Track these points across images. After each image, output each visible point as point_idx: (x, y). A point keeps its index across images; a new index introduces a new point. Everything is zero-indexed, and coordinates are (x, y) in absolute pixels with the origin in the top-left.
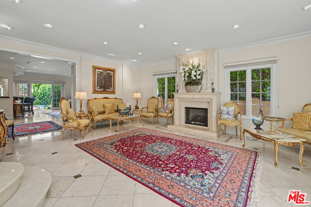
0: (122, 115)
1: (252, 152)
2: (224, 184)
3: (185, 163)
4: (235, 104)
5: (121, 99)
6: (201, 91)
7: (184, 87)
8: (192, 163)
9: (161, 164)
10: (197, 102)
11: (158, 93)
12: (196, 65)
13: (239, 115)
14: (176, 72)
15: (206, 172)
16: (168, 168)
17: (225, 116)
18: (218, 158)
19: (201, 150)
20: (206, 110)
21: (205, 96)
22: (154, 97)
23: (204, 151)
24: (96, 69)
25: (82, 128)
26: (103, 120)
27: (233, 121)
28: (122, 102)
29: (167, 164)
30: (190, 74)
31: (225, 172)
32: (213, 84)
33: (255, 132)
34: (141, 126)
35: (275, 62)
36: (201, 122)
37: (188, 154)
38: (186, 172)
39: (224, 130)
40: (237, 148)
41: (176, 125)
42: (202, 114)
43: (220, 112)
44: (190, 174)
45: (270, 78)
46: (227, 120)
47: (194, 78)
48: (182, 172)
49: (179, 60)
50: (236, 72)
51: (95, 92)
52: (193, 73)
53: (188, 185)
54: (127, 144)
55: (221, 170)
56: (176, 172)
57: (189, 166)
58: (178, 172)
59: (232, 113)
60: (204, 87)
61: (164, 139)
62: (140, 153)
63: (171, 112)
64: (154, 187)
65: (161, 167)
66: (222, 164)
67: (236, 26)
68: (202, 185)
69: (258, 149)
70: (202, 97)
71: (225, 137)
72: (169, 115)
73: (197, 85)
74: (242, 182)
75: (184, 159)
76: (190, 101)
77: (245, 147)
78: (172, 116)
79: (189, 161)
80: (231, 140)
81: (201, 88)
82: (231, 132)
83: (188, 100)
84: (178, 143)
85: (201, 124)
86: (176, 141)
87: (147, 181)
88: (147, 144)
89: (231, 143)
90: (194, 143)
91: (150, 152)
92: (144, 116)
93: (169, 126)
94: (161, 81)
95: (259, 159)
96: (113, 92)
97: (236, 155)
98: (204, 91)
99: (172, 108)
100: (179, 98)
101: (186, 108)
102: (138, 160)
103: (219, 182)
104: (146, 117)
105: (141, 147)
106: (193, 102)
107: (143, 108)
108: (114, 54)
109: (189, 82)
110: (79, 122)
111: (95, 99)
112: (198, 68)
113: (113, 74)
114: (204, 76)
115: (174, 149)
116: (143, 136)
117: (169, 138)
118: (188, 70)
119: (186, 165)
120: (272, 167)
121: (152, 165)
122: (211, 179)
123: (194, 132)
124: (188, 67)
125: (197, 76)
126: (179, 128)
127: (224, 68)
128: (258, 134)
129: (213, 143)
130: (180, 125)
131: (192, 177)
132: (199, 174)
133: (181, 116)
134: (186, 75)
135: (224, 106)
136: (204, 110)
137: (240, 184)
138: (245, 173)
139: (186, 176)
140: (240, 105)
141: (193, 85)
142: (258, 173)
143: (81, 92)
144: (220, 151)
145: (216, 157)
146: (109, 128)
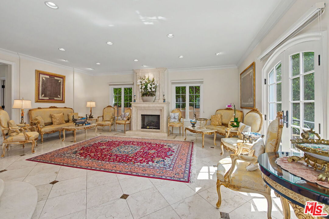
0: (78, 125)
1: (190, 142)
2: (177, 162)
3: (149, 156)
4: (179, 111)
5: (72, 109)
6: (155, 101)
7: (141, 97)
8: (154, 155)
9: (132, 160)
10: (151, 109)
11: (114, 102)
12: (151, 79)
13: (182, 118)
14: (133, 84)
15: (165, 158)
16: (138, 161)
17: (172, 120)
18: (171, 149)
19: (159, 146)
20: (158, 116)
21: (158, 105)
22: (110, 106)
23: (161, 146)
24: (41, 75)
25: (32, 141)
26: (53, 131)
27: (178, 123)
28: (73, 112)
29: (136, 158)
30: (146, 87)
31: (177, 156)
32: (164, 95)
33: (192, 129)
34: (99, 135)
35: (202, 82)
36: (154, 126)
37: (150, 150)
38: (152, 160)
39: (172, 131)
40: (181, 141)
41: (133, 130)
42: (155, 120)
43: (169, 117)
44: (155, 161)
45: (199, 92)
46: (174, 123)
47: (150, 90)
48: (149, 161)
49: (137, 73)
50: (180, 87)
51: (38, 100)
52: (149, 86)
53: (155, 167)
54: (93, 151)
55: (174, 155)
56: (145, 162)
57: (153, 157)
58: (146, 162)
59: (177, 117)
60: (157, 98)
61: (126, 143)
62: (109, 155)
63: (128, 119)
64: (132, 173)
65: (132, 161)
66: (174, 152)
67: (181, 57)
68: (164, 165)
69: (193, 140)
70: (156, 105)
71: (172, 135)
72: (127, 123)
73: (152, 96)
74: (187, 159)
75: (148, 153)
76: (145, 109)
77: (186, 140)
78: (130, 123)
79: (152, 154)
80: (176, 138)
81: (155, 99)
82: (176, 132)
83: (145, 108)
84: (140, 144)
85: (155, 128)
86: (137, 142)
87: (125, 171)
88: (113, 148)
89: (177, 139)
90: (152, 142)
91: (118, 153)
92: (100, 125)
93: (127, 132)
94: (117, 92)
95: (195, 146)
96: (62, 101)
97: (182, 146)
98: (157, 101)
99: (130, 116)
100: (136, 107)
101: (142, 115)
102: (110, 160)
103: (174, 161)
104: (102, 125)
105: (108, 151)
106: (148, 110)
107: (98, 117)
108: (67, 61)
109: (145, 93)
110: (27, 135)
111: (39, 108)
112: (152, 82)
113: (62, 81)
114: (158, 89)
115: (138, 148)
116: (104, 143)
117: (131, 142)
118: (145, 83)
119: (151, 157)
120: (201, 149)
121: (124, 161)
122: (169, 161)
123: (150, 135)
124: (145, 80)
125: (152, 89)
126: (137, 133)
127: (172, 84)
128: (194, 130)
129: (165, 140)
130: (137, 130)
131: (156, 162)
132: (161, 160)
133: (138, 122)
134: (143, 88)
135: (172, 112)
136: (157, 116)
137: (186, 160)
138: (188, 154)
139: (153, 162)
140: (182, 111)
141: (149, 96)
142: (194, 153)
143: (23, 101)
144: (171, 144)
145: (170, 148)
146: (62, 139)
